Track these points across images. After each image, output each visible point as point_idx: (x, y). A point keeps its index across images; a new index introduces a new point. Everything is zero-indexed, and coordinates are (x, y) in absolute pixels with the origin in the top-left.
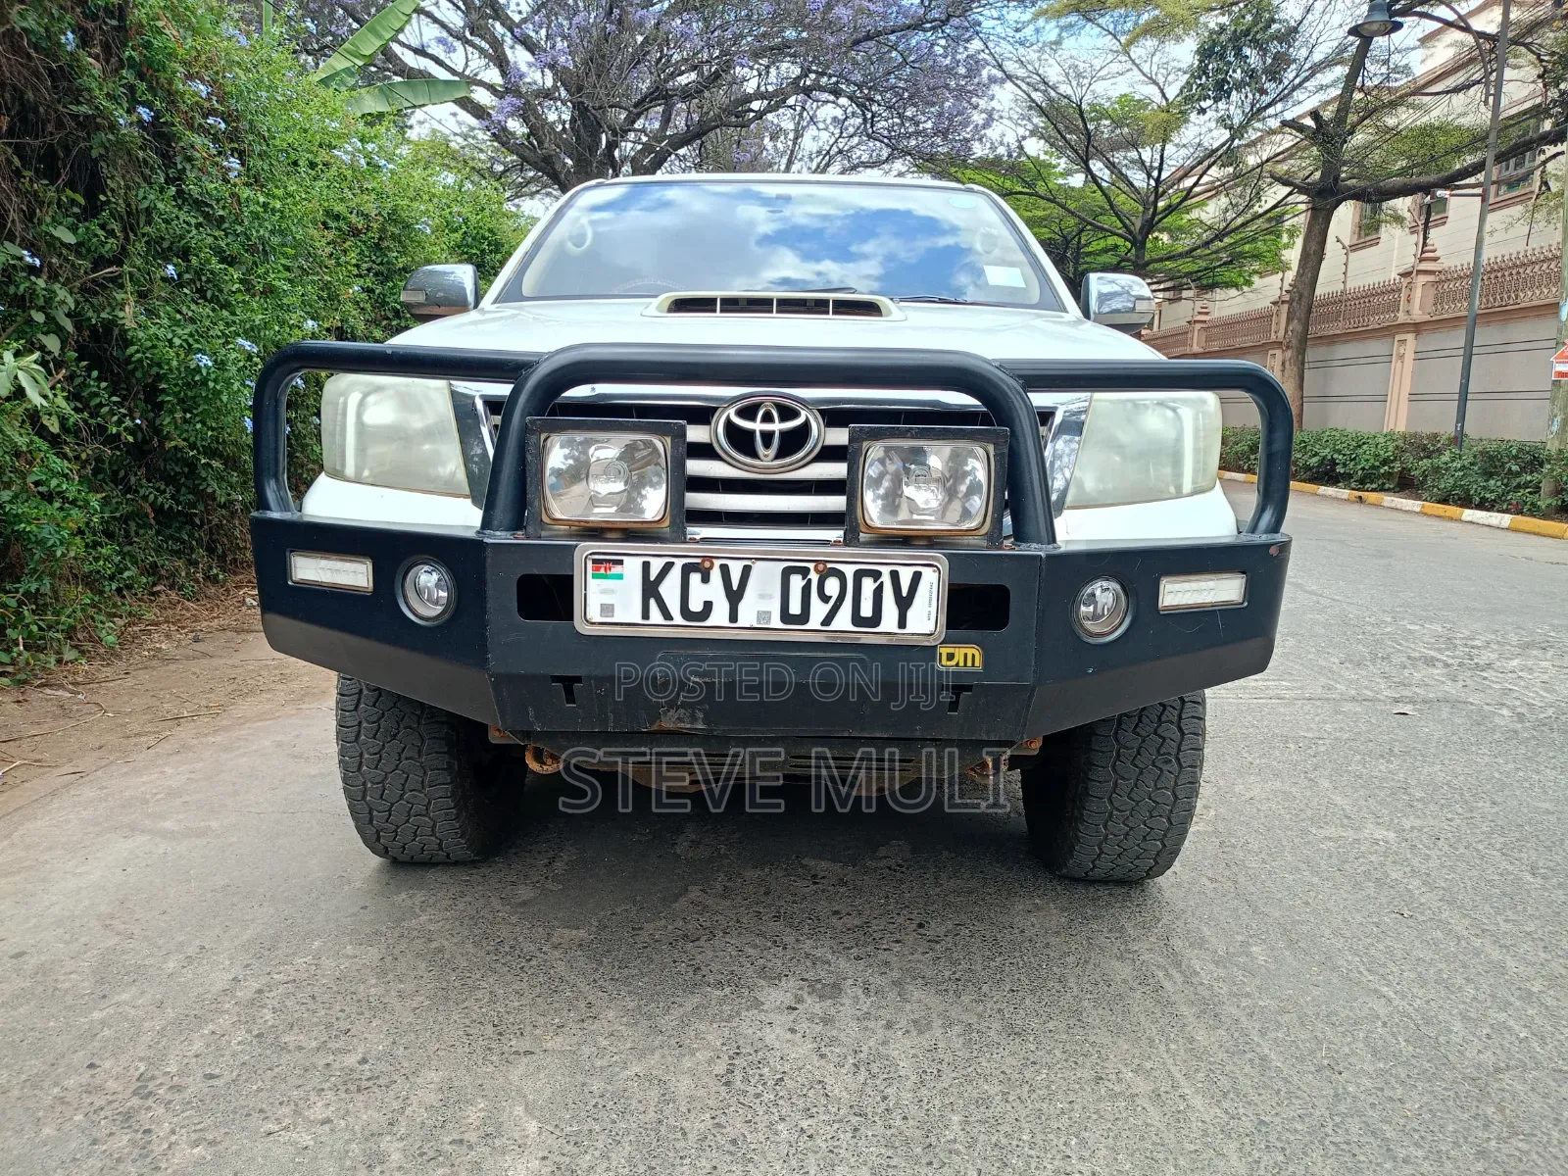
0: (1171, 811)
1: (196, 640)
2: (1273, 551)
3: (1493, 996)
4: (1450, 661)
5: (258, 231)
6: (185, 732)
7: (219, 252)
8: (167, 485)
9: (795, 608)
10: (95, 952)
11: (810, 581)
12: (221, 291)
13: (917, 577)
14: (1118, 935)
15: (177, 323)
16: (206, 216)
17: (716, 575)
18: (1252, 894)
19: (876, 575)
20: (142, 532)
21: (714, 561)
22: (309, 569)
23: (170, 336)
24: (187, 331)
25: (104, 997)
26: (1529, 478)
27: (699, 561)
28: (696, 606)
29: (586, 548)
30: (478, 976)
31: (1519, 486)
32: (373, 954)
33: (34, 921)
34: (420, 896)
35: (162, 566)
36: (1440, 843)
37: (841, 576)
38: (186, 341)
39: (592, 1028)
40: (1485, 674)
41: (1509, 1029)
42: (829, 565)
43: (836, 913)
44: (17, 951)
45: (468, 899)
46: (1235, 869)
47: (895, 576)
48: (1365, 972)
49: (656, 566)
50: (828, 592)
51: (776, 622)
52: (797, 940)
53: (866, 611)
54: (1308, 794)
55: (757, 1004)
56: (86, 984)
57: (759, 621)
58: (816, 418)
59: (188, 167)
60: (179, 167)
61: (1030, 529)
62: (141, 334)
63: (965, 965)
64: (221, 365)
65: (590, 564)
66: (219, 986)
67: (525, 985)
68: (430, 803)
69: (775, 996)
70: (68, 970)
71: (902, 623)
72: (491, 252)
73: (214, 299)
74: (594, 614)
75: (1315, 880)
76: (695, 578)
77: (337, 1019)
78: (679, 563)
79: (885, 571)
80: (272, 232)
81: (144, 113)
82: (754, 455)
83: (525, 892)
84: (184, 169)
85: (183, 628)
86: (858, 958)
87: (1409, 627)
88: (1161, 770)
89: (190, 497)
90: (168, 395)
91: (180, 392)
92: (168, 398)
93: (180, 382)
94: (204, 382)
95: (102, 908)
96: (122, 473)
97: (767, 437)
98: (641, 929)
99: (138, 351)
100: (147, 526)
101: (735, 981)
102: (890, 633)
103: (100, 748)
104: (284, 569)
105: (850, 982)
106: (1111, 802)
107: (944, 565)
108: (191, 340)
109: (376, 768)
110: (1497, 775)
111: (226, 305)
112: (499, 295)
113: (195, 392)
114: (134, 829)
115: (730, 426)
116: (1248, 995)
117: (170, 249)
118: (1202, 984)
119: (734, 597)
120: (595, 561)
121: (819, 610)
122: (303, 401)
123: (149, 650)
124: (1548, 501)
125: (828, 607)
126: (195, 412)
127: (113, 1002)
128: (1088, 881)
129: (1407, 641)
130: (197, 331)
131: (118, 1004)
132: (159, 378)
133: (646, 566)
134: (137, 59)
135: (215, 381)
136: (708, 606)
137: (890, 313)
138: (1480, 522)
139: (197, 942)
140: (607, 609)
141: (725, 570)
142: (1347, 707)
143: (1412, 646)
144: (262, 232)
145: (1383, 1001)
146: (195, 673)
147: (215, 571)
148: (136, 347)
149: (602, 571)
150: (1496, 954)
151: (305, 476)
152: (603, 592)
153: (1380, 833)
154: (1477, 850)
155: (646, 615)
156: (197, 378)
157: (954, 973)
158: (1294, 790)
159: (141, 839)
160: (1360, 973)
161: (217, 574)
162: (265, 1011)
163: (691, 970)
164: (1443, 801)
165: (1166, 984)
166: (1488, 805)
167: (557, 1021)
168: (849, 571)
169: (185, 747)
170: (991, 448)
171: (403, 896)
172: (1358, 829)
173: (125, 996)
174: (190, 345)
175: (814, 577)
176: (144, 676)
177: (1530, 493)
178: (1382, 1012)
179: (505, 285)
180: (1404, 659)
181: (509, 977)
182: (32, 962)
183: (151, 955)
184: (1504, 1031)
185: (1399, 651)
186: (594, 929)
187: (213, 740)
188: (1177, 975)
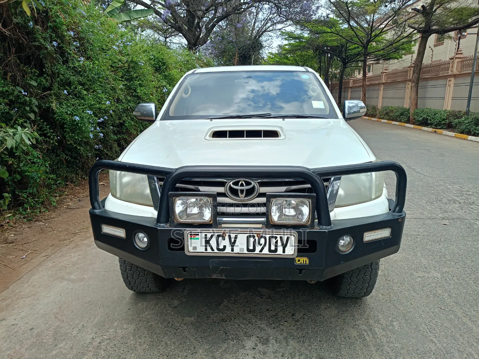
0: (369, 282)
1: (79, 201)
2: (400, 220)
3: (468, 342)
4: (461, 201)
5: (91, 75)
6: (77, 239)
7: (80, 84)
8: (69, 152)
9: (251, 248)
10: (53, 327)
11: (255, 239)
12: (81, 94)
13: (288, 238)
14: (353, 318)
15: (68, 106)
16: (75, 71)
17: (227, 238)
18: (395, 300)
19: (276, 238)
20: (62, 166)
21: (226, 234)
22: (107, 229)
23: (67, 111)
24: (71, 109)
25: (56, 345)
27: (221, 234)
29: (187, 231)
30: (162, 336)
32: (132, 327)
33: (36, 315)
34: (145, 304)
35: (68, 176)
36: (454, 278)
37: (265, 237)
38: (71, 112)
39: (196, 356)
40: (472, 206)
41: (472, 355)
42: (261, 235)
43: (268, 310)
44: (31, 327)
45: (159, 305)
46: (390, 291)
47: (281, 238)
48: (429, 332)
49: (209, 235)
50: (261, 243)
51: (246, 251)
52: (256, 321)
53: (273, 248)
54: (414, 258)
55: (244, 347)
56: (51, 340)
57: (240, 251)
58: (257, 185)
59: (69, 56)
60: (67, 56)
61: (323, 222)
62: (58, 111)
63: (306, 330)
64: (82, 118)
65: (189, 235)
66: (88, 341)
67: (176, 340)
68: (147, 280)
69: (249, 344)
70: (46, 335)
71: (284, 252)
72: (162, 65)
73: (79, 97)
74: (191, 249)
75: (414, 294)
76: (221, 239)
77: (122, 354)
78: (216, 235)
79: (278, 236)
80: (95, 74)
81: (55, 43)
82: (238, 196)
83: (176, 302)
84: (68, 57)
85: (76, 196)
86: (274, 328)
87: (448, 187)
88: (366, 270)
89: (76, 155)
90: (67, 129)
91: (70, 127)
92: (67, 130)
93: (70, 124)
94: (78, 124)
95: (55, 310)
96: (55, 151)
97: (242, 191)
98: (210, 317)
99: (57, 116)
100: (63, 164)
101: (237, 338)
102: (280, 254)
103: (53, 245)
104: (100, 229)
105: (271, 337)
106: (350, 279)
107: (296, 235)
108: (73, 112)
110: (474, 250)
111: (83, 98)
113: (75, 127)
114: (63, 278)
115: (231, 188)
116: (392, 342)
117: (65, 82)
118: (378, 337)
119: (233, 244)
121: (258, 248)
122: (107, 122)
123: (66, 205)
125: (261, 247)
126: (75, 133)
127: (59, 347)
128: (344, 298)
129: (448, 192)
130: (74, 108)
131: (60, 348)
132: (64, 123)
133: (206, 236)
134: (52, 26)
135: (81, 123)
136: (225, 247)
137: (281, 136)
138: (474, 140)
139: (82, 324)
140: (195, 248)
141: (230, 236)
142: (427, 222)
143: (449, 195)
144: (92, 75)
145: (434, 344)
146: (79, 214)
147: (84, 176)
148: (57, 115)
149: (193, 237)
150: (470, 324)
151: (109, 144)
152: (193, 243)
153: (436, 274)
154: (466, 281)
155: (206, 250)
156: (75, 123)
157: (303, 334)
159: (65, 283)
160: (427, 332)
161: (85, 177)
162: (101, 350)
163: (224, 333)
164: (456, 261)
165: (367, 338)
166: (470, 262)
167: (185, 354)
168: (267, 237)
169: (77, 245)
170: (310, 200)
171: (140, 304)
172: (429, 273)
173: (62, 345)
174: (73, 113)
175: (257, 238)
176: (65, 216)
178: (433, 349)
180: (446, 201)
181: (171, 337)
182: (35, 331)
183: (69, 329)
184: (470, 356)
186: (196, 317)
187: (85, 242)
188: (370, 334)
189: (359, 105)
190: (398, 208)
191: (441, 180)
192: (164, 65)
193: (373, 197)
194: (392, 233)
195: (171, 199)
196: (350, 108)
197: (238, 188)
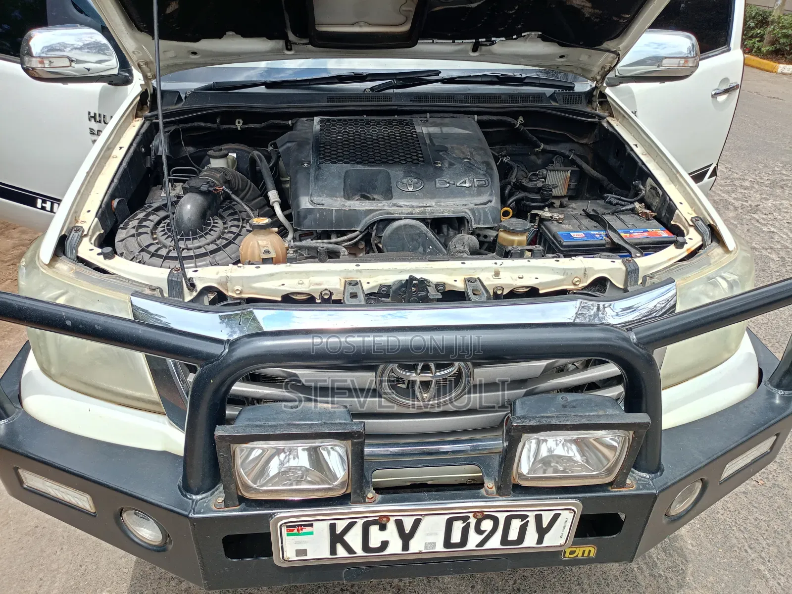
9: (456, 538)
11: (469, 523)
13: (555, 517)
17: (391, 526)
19: (524, 517)
21: (390, 517)
26: (759, 31)
27: (377, 518)
28: (375, 544)
29: (281, 519)
31: (752, 37)
37: (496, 521)
42: (485, 513)
47: (539, 518)
49: (342, 525)
50: (483, 528)
51: (440, 548)
53: (513, 537)
57: (426, 548)
65: (284, 529)
71: (540, 541)
74: (290, 555)
76: (374, 529)
78: (360, 522)
79: (532, 514)
97: (426, 386)
102: (529, 547)
107: (579, 508)
119: (406, 538)
121: (474, 539)
124: (767, 48)
125: (481, 538)
133: (333, 527)
136: (385, 543)
140: (300, 552)
141: (399, 523)
149: (296, 531)
152: (296, 543)
155: (333, 551)
168: (502, 517)
175: (473, 521)
177: (758, 41)
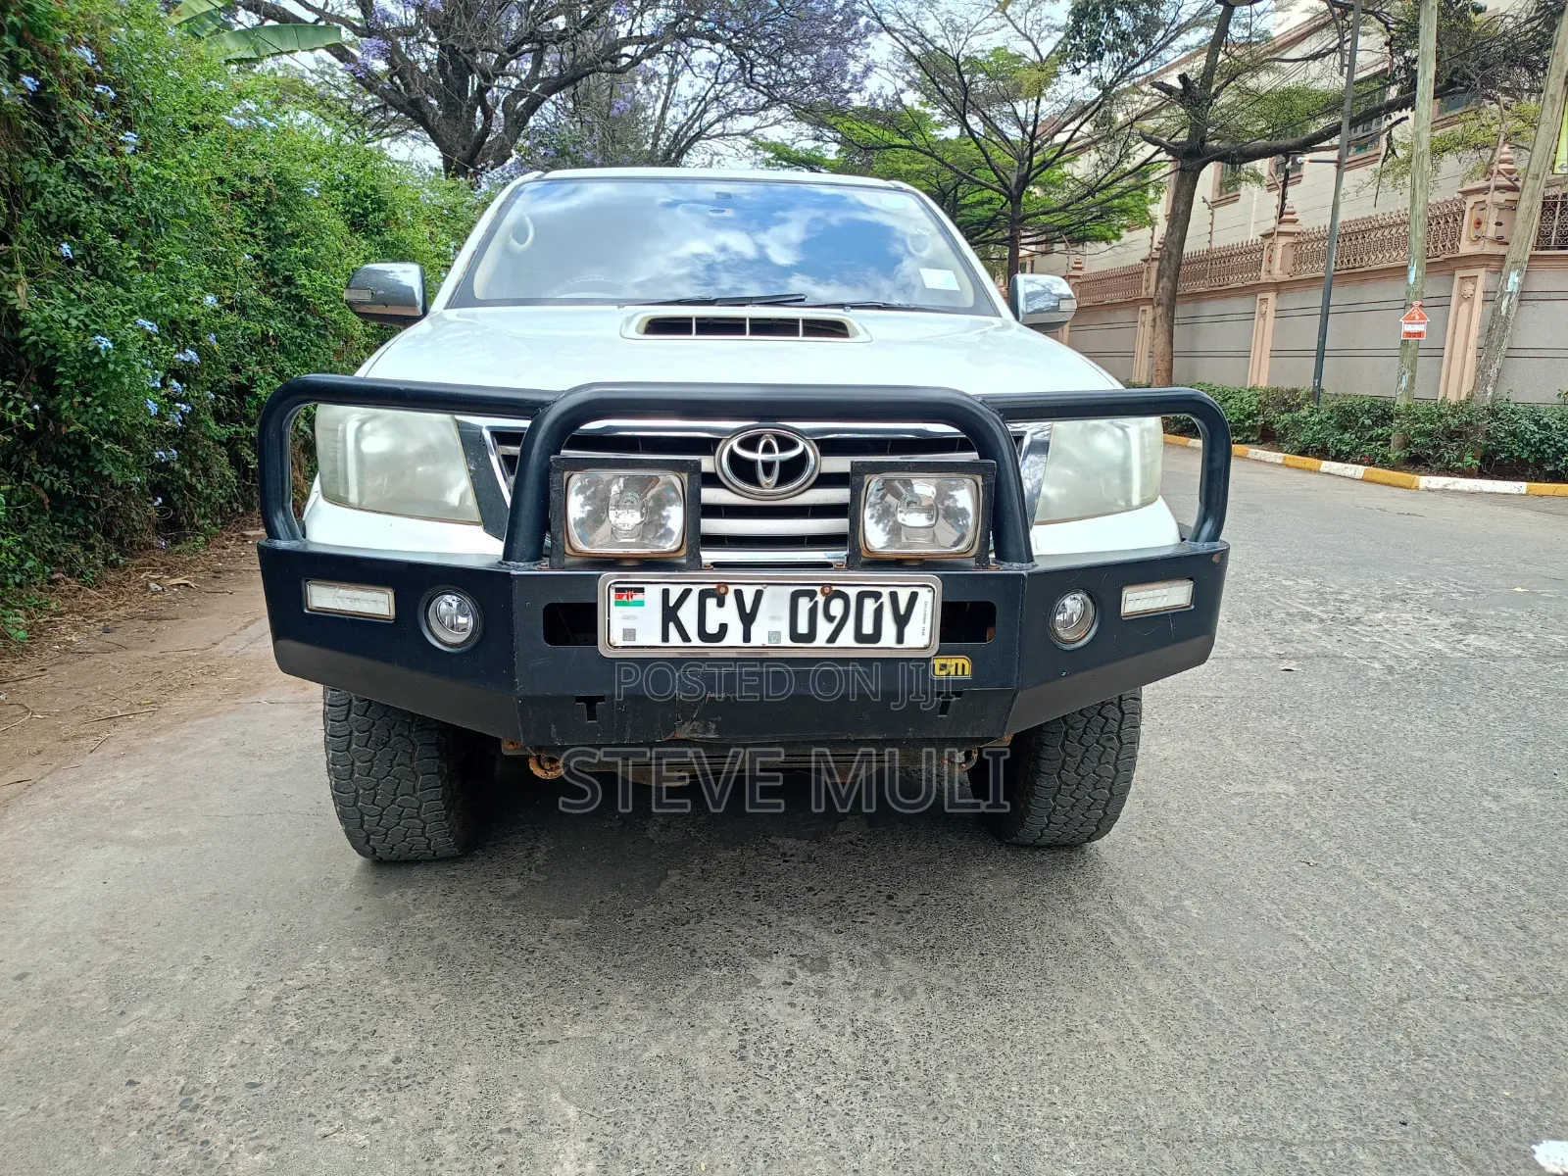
0: (1113, 784)
1: (106, 631)
2: (1216, 559)
3: (1392, 935)
4: (1324, 616)
5: (150, 203)
6: (125, 732)
7: (111, 228)
8: (60, 469)
9: (803, 628)
10: (100, 969)
11: (816, 603)
12: (113, 267)
13: (914, 597)
14: (1066, 896)
15: (71, 303)
16: (93, 186)
17: (730, 599)
18: (1178, 851)
19: (877, 596)
20: (35, 517)
21: (730, 587)
22: (324, 597)
23: (65, 316)
24: (83, 311)
25: (123, 1013)
26: (1380, 431)
27: (714, 587)
28: (712, 628)
29: (608, 578)
30: (487, 970)
31: (1371, 439)
32: (379, 955)
33: (27, 940)
34: (410, 894)
35: (60, 553)
36: (1333, 794)
37: (845, 597)
38: (82, 321)
39: (607, 1013)
40: (1356, 629)
41: (1407, 962)
42: (834, 588)
43: (810, 889)
44: (19, 972)
45: (459, 894)
46: (1161, 829)
47: (894, 596)
48: (1283, 919)
49: (675, 592)
50: (833, 613)
51: (786, 641)
52: (780, 918)
53: (868, 628)
55: (755, 982)
56: (100, 1002)
57: (770, 639)
58: (812, 448)
59: (71, 135)
60: (62, 135)
61: (1011, 550)
62: (34, 316)
63: (936, 932)
64: (121, 346)
65: (613, 593)
66: (236, 995)
67: (534, 977)
68: (421, 806)
69: (770, 973)
70: (78, 989)
71: (900, 639)
72: (374, 211)
73: (106, 276)
74: (617, 638)
75: (1230, 835)
76: (711, 603)
77: (361, 1021)
78: (696, 590)
79: (885, 592)
80: (164, 204)
81: (28, 81)
82: (756, 482)
83: (513, 885)
84: (67, 137)
85: (90, 618)
86: (839, 932)
87: (1284, 582)
88: (1104, 747)
89: (85, 479)
90: (66, 378)
91: (78, 375)
92: (67, 382)
93: (78, 364)
94: (104, 364)
95: (95, 924)
96: (15, 459)
97: (768, 467)
98: (632, 915)
99: (32, 334)
100: (43, 511)
101: (730, 961)
102: (889, 648)
103: (39, 752)
104: (300, 598)
105: (835, 955)
106: (1059, 777)
107: (938, 586)
108: (87, 321)
109: (368, 775)
110: (1375, 726)
111: (121, 282)
112: (451, 298)
113: (94, 372)
114: (101, 840)
115: (733, 457)
116: (1187, 946)
117: (57, 223)
118: (1146, 938)
119: (748, 619)
120: (618, 590)
121: (824, 629)
122: (196, 376)
123: (59, 644)
124: (1397, 454)
125: (832, 626)
126: (94, 394)
127: (134, 1017)
128: (1034, 847)
129: (1284, 596)
130: (93, 311)
131: (139, 1020)
132: (55, 360)
133: (666, 593)
134: (19, 25)
135: (116, 363)
136: (723, 628)
137: (857, 333)
138: (1337, 473)
139: (201, 953)
140: (629, 633)
141: (739, 595)
142: (1238, 665)
143: (1289, 602)
144: (154, 204)
145: (1301, 945)
146: (114, 667)
147: (114, 556)
148: (29, 330)
149: (625, 598)
150: (1390, 895)
151: (200, 453)
152: (626, 618)
153: (1281, 787)
154: (1365, 799)
155: (665, 637)
156: (96, 360)
157: (928, 941)
158: (1201, 748)
159: (112, 850)
160: (1279, 920)
161: (117, 559)
162: (288, 1017)
163: (687, 952)
164: (1332, 754)
165: (1114, 939)
166: (1370, 756)
167: (572, 1009)
168: (852, 593)
169: (130, 750)
170: (979, 479)
171: (394, 895)
172: (1262, 784)
173: (144, 1012)
174: (86, 326)
175: (820, 599)
176: (63, 672)
177: (1381, 446)
178: (1301, 954)
179: (457, 287)
180: (1283, 615)
181: (517, 971)
182: (38, 983)
183: (158, 969)
184: (1404, 965)
185: (1278, 607)
186: (586, 917)
187: (157, 740)
188: (1123, 931)
189: (1054, 292)
190: (1208, 527)
191: (1261, 567)
192: (380, 210)
193: (1136, 500)
194: (1196, 596)
195: (554, 477)
196: (1031, 297)
197: (759, 456)
